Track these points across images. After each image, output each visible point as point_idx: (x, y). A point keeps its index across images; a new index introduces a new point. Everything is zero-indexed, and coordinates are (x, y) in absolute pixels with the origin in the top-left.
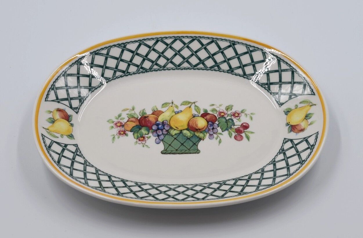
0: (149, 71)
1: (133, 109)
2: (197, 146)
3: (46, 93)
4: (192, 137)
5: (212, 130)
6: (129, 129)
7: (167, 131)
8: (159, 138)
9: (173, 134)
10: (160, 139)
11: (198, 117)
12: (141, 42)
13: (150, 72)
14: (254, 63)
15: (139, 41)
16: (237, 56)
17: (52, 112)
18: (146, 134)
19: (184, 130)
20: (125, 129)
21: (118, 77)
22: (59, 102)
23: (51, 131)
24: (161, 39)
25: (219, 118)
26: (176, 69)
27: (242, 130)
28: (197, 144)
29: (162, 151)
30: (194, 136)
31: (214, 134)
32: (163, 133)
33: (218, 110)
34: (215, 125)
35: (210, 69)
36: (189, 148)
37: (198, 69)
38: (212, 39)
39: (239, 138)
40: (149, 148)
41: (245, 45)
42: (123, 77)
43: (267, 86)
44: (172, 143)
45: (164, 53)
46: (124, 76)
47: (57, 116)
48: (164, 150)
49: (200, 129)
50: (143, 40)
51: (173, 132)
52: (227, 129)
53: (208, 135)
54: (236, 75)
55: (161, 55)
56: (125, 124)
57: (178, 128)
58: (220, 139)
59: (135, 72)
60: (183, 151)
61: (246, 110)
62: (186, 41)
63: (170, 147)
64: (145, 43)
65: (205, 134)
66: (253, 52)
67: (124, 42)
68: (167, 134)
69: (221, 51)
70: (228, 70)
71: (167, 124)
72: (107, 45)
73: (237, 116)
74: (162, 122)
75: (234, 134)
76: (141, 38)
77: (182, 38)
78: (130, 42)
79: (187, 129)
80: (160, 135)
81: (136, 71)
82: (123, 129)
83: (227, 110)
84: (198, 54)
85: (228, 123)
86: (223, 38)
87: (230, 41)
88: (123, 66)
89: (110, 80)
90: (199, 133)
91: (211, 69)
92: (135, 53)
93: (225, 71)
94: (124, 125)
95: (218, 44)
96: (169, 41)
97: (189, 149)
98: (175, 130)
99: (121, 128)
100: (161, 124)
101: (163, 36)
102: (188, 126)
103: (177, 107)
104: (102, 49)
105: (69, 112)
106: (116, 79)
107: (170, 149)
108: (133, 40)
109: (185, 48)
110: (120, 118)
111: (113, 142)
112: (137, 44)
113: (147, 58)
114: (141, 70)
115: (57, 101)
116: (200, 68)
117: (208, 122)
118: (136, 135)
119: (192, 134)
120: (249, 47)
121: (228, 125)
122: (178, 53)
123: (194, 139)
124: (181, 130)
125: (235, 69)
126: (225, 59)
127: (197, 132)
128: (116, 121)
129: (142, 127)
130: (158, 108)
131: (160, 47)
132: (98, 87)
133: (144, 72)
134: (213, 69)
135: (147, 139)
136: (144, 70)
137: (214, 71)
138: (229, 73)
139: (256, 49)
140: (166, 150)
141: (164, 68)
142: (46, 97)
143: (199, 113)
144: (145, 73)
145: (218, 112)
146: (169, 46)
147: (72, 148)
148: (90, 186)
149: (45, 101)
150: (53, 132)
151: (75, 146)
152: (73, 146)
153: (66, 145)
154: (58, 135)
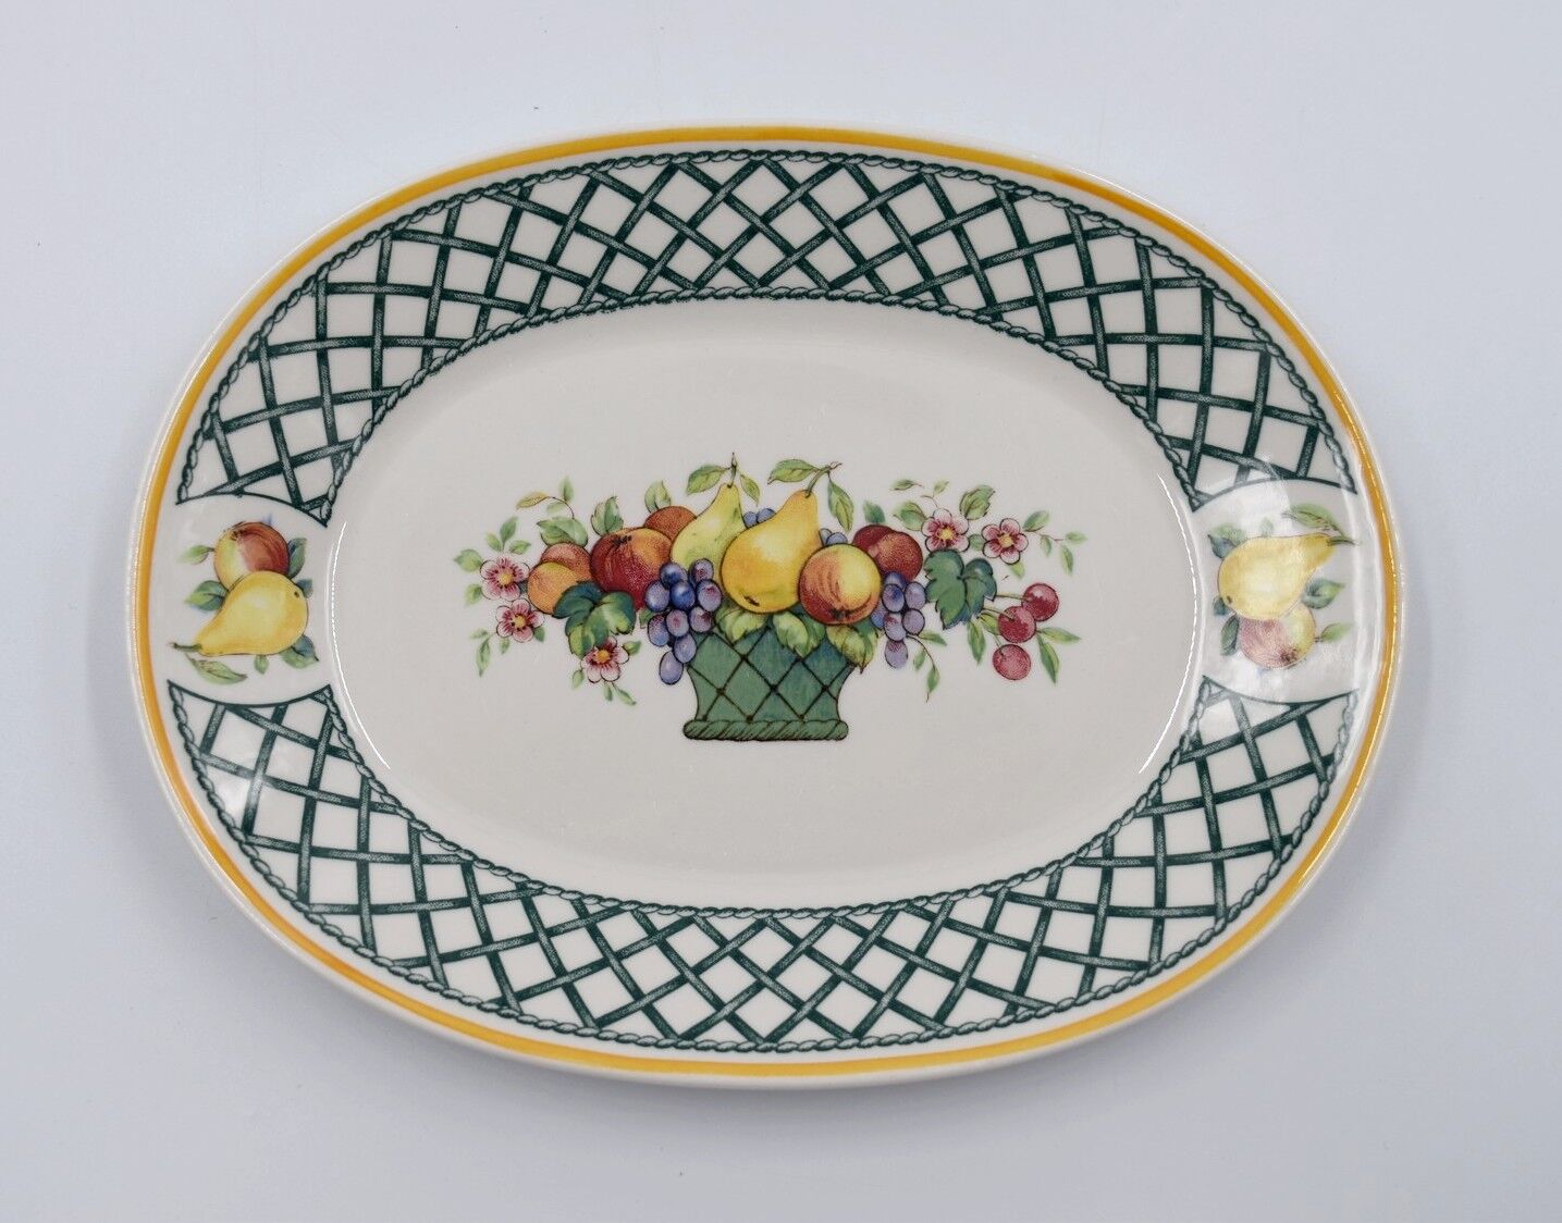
0: (631, 304)
1: (566, 499)
2: (836, 700)
3: (179, 461)
4: (815, 649)
5: (898, 618)
6: (548, 602)
7: (710, 616)
8: (673, 651)
9: (736, 636)
10: (681, 658)
11: (842, 548)
12: (595, 174)
13: (637, 306)
14: (1094, 290)
15: (588, 171)
16: (1024, 252)
17: (213, 550)
18: (619, 632)
19: (781, 612)
20: (530, 602)
21: (497, 333)
22: (239, 492)
23: (208, 655)
24: (688, 162)
25: (932, 555)
26: (753, 295)
27: (1026, 625)
28: (833, 690)
29: (685, 726)
30: (824, 646)
31: (907, 641)
32: (690, 627)
33: (928, 514)
34: (915, 590)
35: (900, 303)
36: (801, 711)
37: (848, 298)
38: (915, 167)
39: (1011, 664)
40: (634, 703)
41: (1062, 204)
42: (518, 330)
43: (1142, 401)
44: (728, 680)
45: (699, 223)
46: (523, 327)
47: (236, 562)
48: (696, 720)
49: (848, 613)
50: (605, 163)
51: (737, 625)
52: (962, 617)
53: (883, 641)
54: (1012, 333)
55: (688, 231)
56: (530, 574)
57: (756, 600)
58: (934, 667)
59: (573, 310)
60: (777, 726)
61: (1047, 517)
62: (801, 171)
63: (722, 700)
64: (613, 178)
65: (872, 637)
66: (1095, 237)
67: (521, 173)
68: (710, 633)
69: (954, 222)
70: (978, 312)
71: (711, 581)
72: (445, 194)
73: (1006, 550)
74: (687, 567)
75: (992, 643)
76: (598, 157)
77: (783, 157)
78: (547, 174)
79: (793, 611)
80: (681, 638)
81: (578, 303)
82: (520, 601)
83: (966, 515)
84: (850, 231)
85: (970, 583)
86: (966, 166)
87: (995, 181)
88: (518, 284)
89: (462, 348)
90: (845, 631)
91: (905, 302)
92: (569, 224)
93: (963, 313)
94: (525, 582)
95: (942, 191)
96: (721, 171)
97: (802, 717)
98: (743, 610)
99: (514, 595)
100: (685, 578)
101: (695, 147)
102: (799, 595)
103: (752, 489)
104: (424, 211)
105: (290, 524)
106: (491, 342)
107: (723, 712)
108: (561, 164)
109: (794, 202)
110: (508, 544)
111: (481, 673)
112: (580, 182)
113: (626, 245)
114: (599, 297)
115: (231, 488)
116: (858, 294)
117: (884, 574)
118: (577, 633)
119: (815, 634)
120: (1077, 217)
121: (970, 594)
122: (761, 225)
123: (823, 663)
124: (770, 617)
125: (1007, 307)
126: (969, 261)
127: (837, 629)
128: (492, 557)
129: (605, 592)
130: (671, 495)
131: (683, 196)
132: (413, 386)
133: (612, 308)
134: (912, 301)
135: (623, 655)
136: (610, 298)
137: (915, 310)
138: (983, 322)
139: (1109, 227)
140: (705, 718)
141: (697, 289)
142: (183, 484)
143: (849, 528)
144: (618, 309)
145: (926, 525)
146: (721, 195)
147: (307, 719)
148: (381, 960)
149: (177, 504)
150: (221, 654)
151: (322, 698)
152: (309, 702)
153: (280, 710)
154: (243, 665)
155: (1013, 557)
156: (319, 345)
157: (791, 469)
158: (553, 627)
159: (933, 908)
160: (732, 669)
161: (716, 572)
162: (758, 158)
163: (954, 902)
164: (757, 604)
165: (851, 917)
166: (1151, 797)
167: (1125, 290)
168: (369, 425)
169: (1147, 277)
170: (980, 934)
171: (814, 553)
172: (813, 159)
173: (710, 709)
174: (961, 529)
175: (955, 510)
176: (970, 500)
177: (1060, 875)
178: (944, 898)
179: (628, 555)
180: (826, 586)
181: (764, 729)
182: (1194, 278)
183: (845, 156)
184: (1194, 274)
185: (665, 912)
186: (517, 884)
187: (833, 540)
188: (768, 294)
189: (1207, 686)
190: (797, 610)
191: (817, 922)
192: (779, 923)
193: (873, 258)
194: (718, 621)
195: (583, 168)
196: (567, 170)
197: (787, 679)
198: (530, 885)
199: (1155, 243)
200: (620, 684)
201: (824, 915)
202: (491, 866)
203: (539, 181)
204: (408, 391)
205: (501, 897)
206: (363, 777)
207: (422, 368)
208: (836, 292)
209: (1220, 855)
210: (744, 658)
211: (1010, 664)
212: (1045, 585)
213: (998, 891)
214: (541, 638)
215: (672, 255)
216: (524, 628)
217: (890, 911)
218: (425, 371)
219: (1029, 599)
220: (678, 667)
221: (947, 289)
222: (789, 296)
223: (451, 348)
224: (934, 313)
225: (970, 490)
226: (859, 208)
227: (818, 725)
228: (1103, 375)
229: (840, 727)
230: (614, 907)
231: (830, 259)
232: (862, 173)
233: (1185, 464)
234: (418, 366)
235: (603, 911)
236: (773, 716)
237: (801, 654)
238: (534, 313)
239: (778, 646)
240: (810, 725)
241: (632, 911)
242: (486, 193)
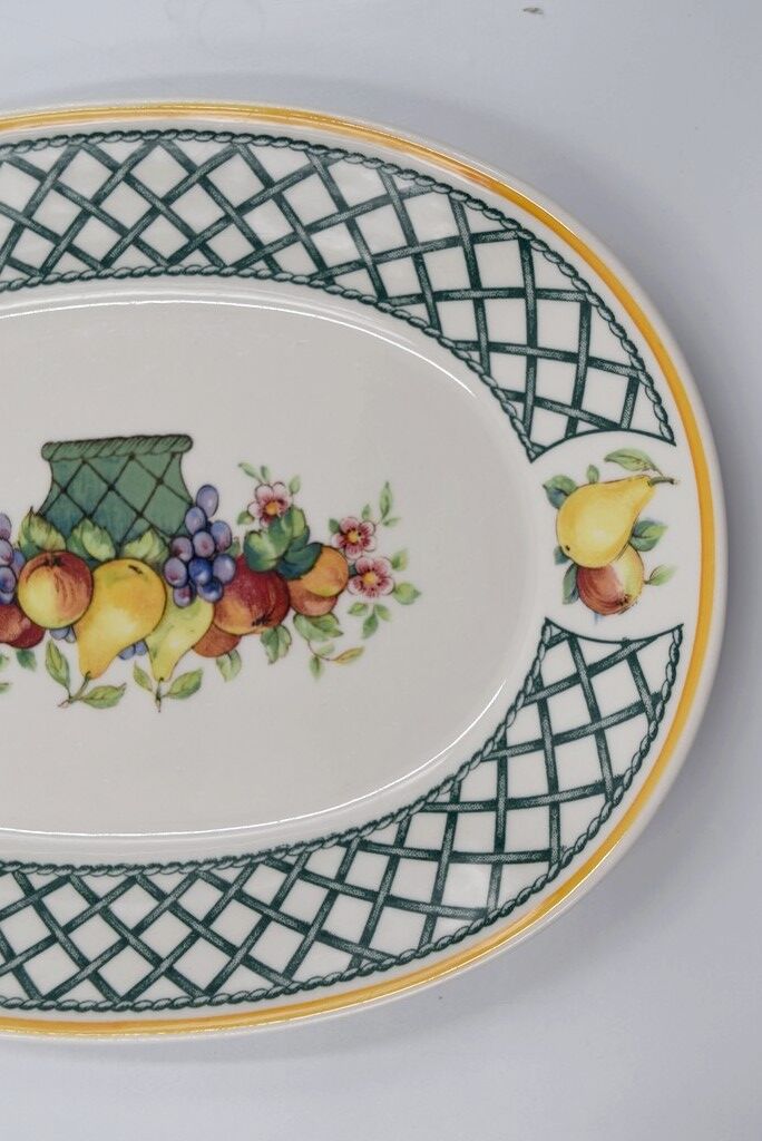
0: (260, 854)
1: (317, 660)
2: (54, 481)
4: (75, 527)
6: (327, 557)
7: (174, 553)
8: (206, 517)
9: (148, 536)
10: (199, 512)
11: (56, 625)
12: (287, 983)
13: (255, 853)
15: (293, 986)
17: (646, 583)
18: (259, 533)
19: (108, 560)
20: (345, 557)
21: (389, 820)
22: (625, 643)
23: (641, 477)
24: (194, 998)
26: (143, 868)
28: (57, 490)
29: (190, 447)
30: (67, 531)
32: (191, 540)
36: (86, 469)
37: (54, 867)
40: (240, 465)
42: (370, 825)
44: (153, 493)
45: (189, 937)
46: (365, 828)
47: (624, 574)
48: (182, 453)
49: (46, 563)
50: (276, 995)
51: (149, 547)
53: (14, 539)
55: (200, 929)
56: (347, 584)
57: (131, 572)
59: (316, 847)
60: (106, 452)
62: (85, 992)
63: (158, 474)
64: (269, 979)
65: (24, 542)
67: (359, 983)
68: (174, 537)
71: (174, 587)
72: (434, 957)
74: (198, 599)
76: (283, 1000)
77: (101, 1006)
78: (333, 982)
79: (95, 563)
80: (200, 530)
81: (311, 853)
82: (355, 558)
84: (44, 933)
88: (368, 870)
89: (422, 803)
90: (48, 547)
92: (315, 932)
94: (351, 577)
96: (164, 989)
97: (84, 462)
98: (143, 560)
99: (360, 563)
100: (200, 589)
101: (187, 1013)
102: (92, 577)
103: (140, 678)
104: (455, 939)
105: (577, 617)
106: (395, 811)
107: (157, 463)
108: (320, 992)
109: (95, 960)
110: (369, 612)
111: (387, 485)
112: (302, 975)
113: (261, 913)
114: (291, 860)
115: (633, 647)
116: (44, 871)
117: (15, 602)
118: (298, 530)
119: (75, 539)
122: (129, 937)
123: (68, 513)
124: (118, 556)
127: (56, 548)
128: (385, 599)
129: (274, 571)
130: (217, 668)
131: (202, 964)
132: (468, 764)
133: (279, 850)
135: (254, 510)
136: (280, 860)
140: (173, 455)
141: (196, 872)
142: (678, 646)
143: (49, 645)
144: (273, 849)
146: (164, 966)
147: (548, 426)
148: (443, 190)
149: (682, 625)
150: (630, 480)
151: (536, 449)
152: (546, 444)
153: (572, 432)
154: (610, 472)
156: (557, 797)
157: (104, 699)
158: (322, 534)
160: (151, 503)
161: (170, 597)
162: (125, 1003)
164: (131, 567)
165: (26, 277)
168: (510, 722)
171: (80, 619)
172: (72, 1004)
173: (169, 464)
179: (254, 607)
180: (67, 587)
181: (119, 447)
183: (41, 1007)
185: (195, 269)
186: (334, 284)
187: (63, 633)
188: (129, 869)
190: (95, 564)
191: (56, 269)
192: (89, 264)
193: (25, 907)
194: (166, 550)
195: (298, 989)
196: (315, 986)
197: (100, 497)
198: (322, 283)
200: (253, 483)
201: (50, 277)
202: (360, 298)
203: (342, 974)
204: (474, 758)
205: (346, 269)
206: (489, 374)
207: (460, 782)
208: (63, 873)
210: (140, 515)
214: (333, 522)
215: (217, 905)
216: (349, 531)
218: (458, 779)
220: (202, 503)
222: (110, 868)
223: (433, 803)
226: (34, 955)
227: (69, 456)
229: (49, 454)
230: (243, 268)
231: (66, 904)
232: (27, 991)
234: (464, 784)
235: (251, 264)
236: (111, 461)
237: (88, 522)
238: (354, 842)
239: (109, 528)
240: (76, 455)
241: (225, 266)
242: (394, 960)
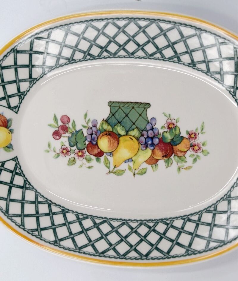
155: (63, 147)
157: (119, 173)
158: (184, 134)
159: (88, 57)
160: (137, 121)
161: (140, 147)
162: (123, 257)
163: (83, 58)
164: (130, 138)
165: (109, 55)
166: (32, 84)
167: (29, 215)
168: (232, 190)
169: (23, 218)
170: (76, 49)
171: (114, 151)
172: (108, 256)
173: (144, 110)
174: (76, 155)
175: (77, 160)
176: (73, 163)
177: (56, 64)
178: (86, 59)
179: (163, 152)
180: (112, 142)
181: (130, 105)
182: (10, 217)
183: (99, 256)
184: (10, 218)
185: (157, 58)
186: (195, 66)
187: (109, 154)
188: (123, 220)
189: (17, 111)
190: (119, 136)
191: (118, 54)
192: (128, 54)
193: (94, 228)
194: (140, 134)
195: (171, 257)
196: (175, 257)
197: (123, 118)
198: (192, 66)
199: (19, 226)
200: (167, 118)
201: (116, 56)
202: (202, 71)
203: (183, 254)
204: (221, 199)
205: (200, 63)
206: (235, 96)
207: (217, 205)
208: (105, 220)
209: (15, 67)
210: (134, 124)
211: (66, 119)
212: (56, 139)
213: (72, 61)
214: (187, 131)
215: (148, 232)
216: (191, 134)
217: (99, 57)
218: (216, 204)
219: (60, 136)
220: (152, 122)
221: (75, 218)
222: (117, 219)
223: (209, 210)
224: (79, 212)
225: (73, 165)
226: (97, 241)
227: (116, 106)
228: (37, 193)
229: (110, 105)
230: (170, 59)
231: (105, 228)
232: (95, 251)
233: (18, 169)
234: (218, 206)
235: (173, 58)
236: (127, 108)
237: (119, 124)
238: (186, 219)
239: (125, 127)
240: (118, 106)
241: (166, 58)
242: (198, 252)
